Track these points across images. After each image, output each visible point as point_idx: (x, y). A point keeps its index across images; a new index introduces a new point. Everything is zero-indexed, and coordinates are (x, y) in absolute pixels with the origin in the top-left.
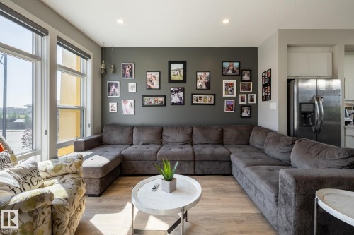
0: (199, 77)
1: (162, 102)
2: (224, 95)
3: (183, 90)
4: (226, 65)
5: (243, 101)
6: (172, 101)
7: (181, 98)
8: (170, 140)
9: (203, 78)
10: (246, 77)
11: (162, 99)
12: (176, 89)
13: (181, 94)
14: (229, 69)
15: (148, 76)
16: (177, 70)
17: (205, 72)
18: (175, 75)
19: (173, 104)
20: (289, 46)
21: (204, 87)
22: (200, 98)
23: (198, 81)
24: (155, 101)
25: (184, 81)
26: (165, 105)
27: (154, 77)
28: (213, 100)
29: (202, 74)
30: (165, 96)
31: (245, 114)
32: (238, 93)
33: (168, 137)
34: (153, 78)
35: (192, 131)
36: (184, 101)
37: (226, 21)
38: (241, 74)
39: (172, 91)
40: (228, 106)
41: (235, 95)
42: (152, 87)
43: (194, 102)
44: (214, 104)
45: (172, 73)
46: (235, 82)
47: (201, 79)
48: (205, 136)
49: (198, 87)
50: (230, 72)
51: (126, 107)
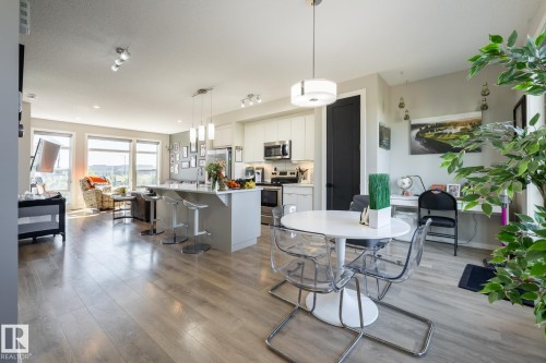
51: (175, 170)
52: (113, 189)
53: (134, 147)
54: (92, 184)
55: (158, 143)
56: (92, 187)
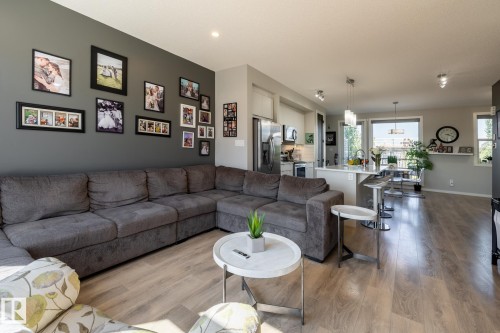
0: (148, 90)
1: (76, 124)
2: (182, 124)
3: (120, 107)
4: (185, 83)
5: (202, 134)
6: (100, 125)
7: (117, 120)
8: (109, 198)
9: (155, 94)
10: (205, 105)
11: (76, 117)
12: (108, 103)
13: (118, 114)
14: (187, 90)
15: (38, 62)
16: (109, 69)
17: (158, 85)
18: (106, 77)
19: (102, 130)
20: (254, 85)
21: (156, 108)
22: (150, 125)
23: (147, 97)
24: (58, 119)
25: (123, 91)
26: (83, 131)
27: (56, 67)
28: (168, 130)
29: (153, 87)
30: (83, 113)
31: (204, 151)
32: (197, 124)
33: (105, 193)
34: (51, 68)
35: (147, 177)
36: (123, 126)
37: (215, 34)
38: (200, 101)
39: (98, 106)
40: (186, 140)
41: (194, 126)
42: (49, 87)
43: (141, 129)
44: (169, 136)
45: (100, 71)
46: (194, 108)
47: (152, 94)
48: (169, 184)
49: (147, 106)
50: (188, 94)
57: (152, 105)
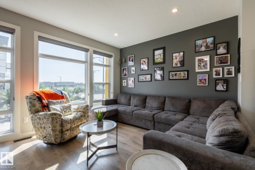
0: (174, 58)
1: (149, 79)
2: (197, 70)
3: (163, 69)
5: (218, 74)
6: (156, 78)
7: (161, 75)
8: (149, 105)
9: (178, 58)
10: (222, 51)
11: (149, 76)
13: (161, 72)
14: (202, 46)
15: (141, 62)
16: (159, 55)
18: (157, 59)
21: (179, 65)
22: (176, 75)
23: (174, 61)
24: (145, 78)
25: (164, 62)
27: (145, 62)
28: (186, 76)
29: (177, 54)
30: (151, 75)
32: (212, 67)
35: (165, 100)
36: (163, 77)
38: (216, 49)
40: (200, 80)
41: (208, 70)
42: (144, 69)
43: (171, 77)
44: (187, 79)
45: (155, 57)
46: (208, 57)
47: (176, 59)
48: (172, 105)
49: (174, 65)
50: (203, 49)
51: (130, 83)
52: (74, 107)
53: (91, 58)
54: (45, 101)
55: (110, 56)
56: (46, 107)
57: (176, 64)
